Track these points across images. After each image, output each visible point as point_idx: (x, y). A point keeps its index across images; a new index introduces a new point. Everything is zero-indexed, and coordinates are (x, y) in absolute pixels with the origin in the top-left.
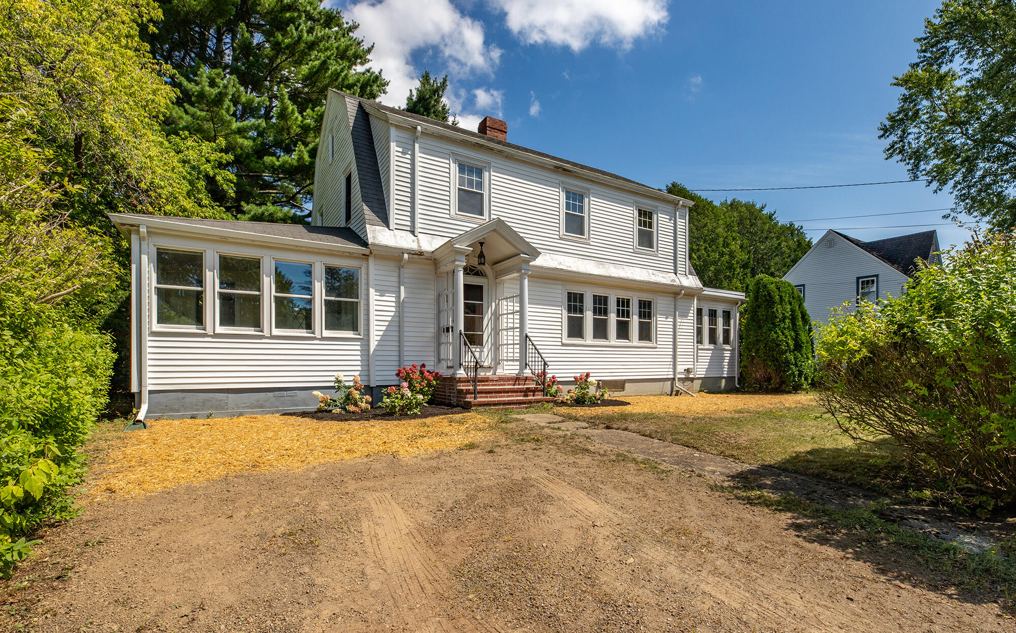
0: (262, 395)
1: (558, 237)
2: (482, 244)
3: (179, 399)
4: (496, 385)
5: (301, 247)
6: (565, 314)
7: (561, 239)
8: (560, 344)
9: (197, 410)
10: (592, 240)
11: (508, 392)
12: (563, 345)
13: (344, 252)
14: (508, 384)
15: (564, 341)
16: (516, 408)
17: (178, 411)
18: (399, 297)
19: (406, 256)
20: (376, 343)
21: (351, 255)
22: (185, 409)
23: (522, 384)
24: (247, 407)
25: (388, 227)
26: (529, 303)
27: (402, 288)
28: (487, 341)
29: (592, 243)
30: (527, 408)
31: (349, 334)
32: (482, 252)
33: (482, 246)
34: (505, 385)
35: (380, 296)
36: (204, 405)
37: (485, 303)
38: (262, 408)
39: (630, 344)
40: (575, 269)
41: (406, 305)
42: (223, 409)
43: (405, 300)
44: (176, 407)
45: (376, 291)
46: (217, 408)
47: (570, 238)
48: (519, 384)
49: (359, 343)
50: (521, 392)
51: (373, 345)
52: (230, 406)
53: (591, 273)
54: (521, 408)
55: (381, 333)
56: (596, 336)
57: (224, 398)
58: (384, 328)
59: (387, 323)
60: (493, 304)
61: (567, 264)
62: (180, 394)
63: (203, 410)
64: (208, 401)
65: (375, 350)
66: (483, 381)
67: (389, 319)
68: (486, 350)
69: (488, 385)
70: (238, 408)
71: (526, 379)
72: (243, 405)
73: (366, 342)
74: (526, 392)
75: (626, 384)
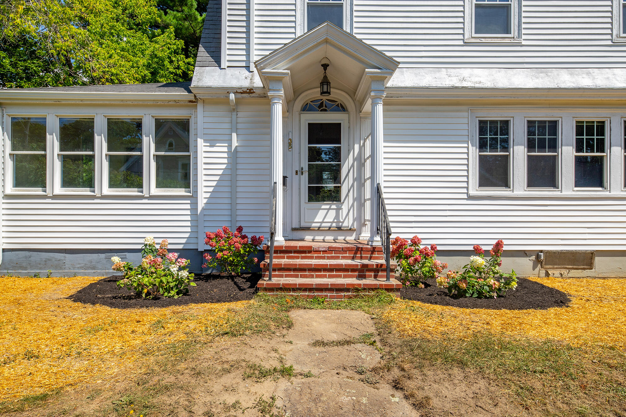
0: (95, 256)
1: (461, 43)
2: (325, 66)
3: (26, 257)
4: (323, 258)
5: (127, 101)
6: (474, 152)
7: (466, 44)
8: (465, 196)
9: (41, 269)
10: (524, 37)
11: (331, 270)
12: (470, 198)
13: (169, 101)
14: (344, 258)
15: (472, 192)
16: (331, 297)
17: (26, 269)
18: (230, 146)
19: (232, 96)
20: (205, 201)
21: (176, 104)
22: (32, 267)
23: (366, 258)
24: (81, 268)
25: (219, 66)
26: (385, 141)
27: (234, 135)
28: (347, 195)
29: (524, 43)
30: (350, 298)
31: (181, 192)
32: (325, 77)
33: (325, 69)
34: (338, 258)
35: (210, 146)
36: (46, 263)
37: (343, 145)
38: (95, 269)
39: (606, 194)
40: (489, 85)
41: (239, 155)
42: (61, 269)
43: (239, 149)
44: (24, 265)
45: (205, 141)
46: (57, 267)
47: (484, 40)
48: (361, 258)
49: (189, 202)
50: (353, 270)
51: (202, 202)
52: (67, 266)
53: (520, 87)
54: (340, 297)
55: (211, 189)
56: (532, 182)
57: (63, 258)
58: (214, 184)
59: (217, 178)
60: (357, 147)
61: (477, 79)
62: (27, 253)
63: (44, 269)
64: (49, 260)
65: (203, 209)
66: (304, 252)
67: (220, 172)
68: (345, 208)
69: (312, 258)
70: (74, 268)
71: (374, 250)
72: (79, 266)
73: (194, 199)
74: (362, 271)
75: (597, 259)
